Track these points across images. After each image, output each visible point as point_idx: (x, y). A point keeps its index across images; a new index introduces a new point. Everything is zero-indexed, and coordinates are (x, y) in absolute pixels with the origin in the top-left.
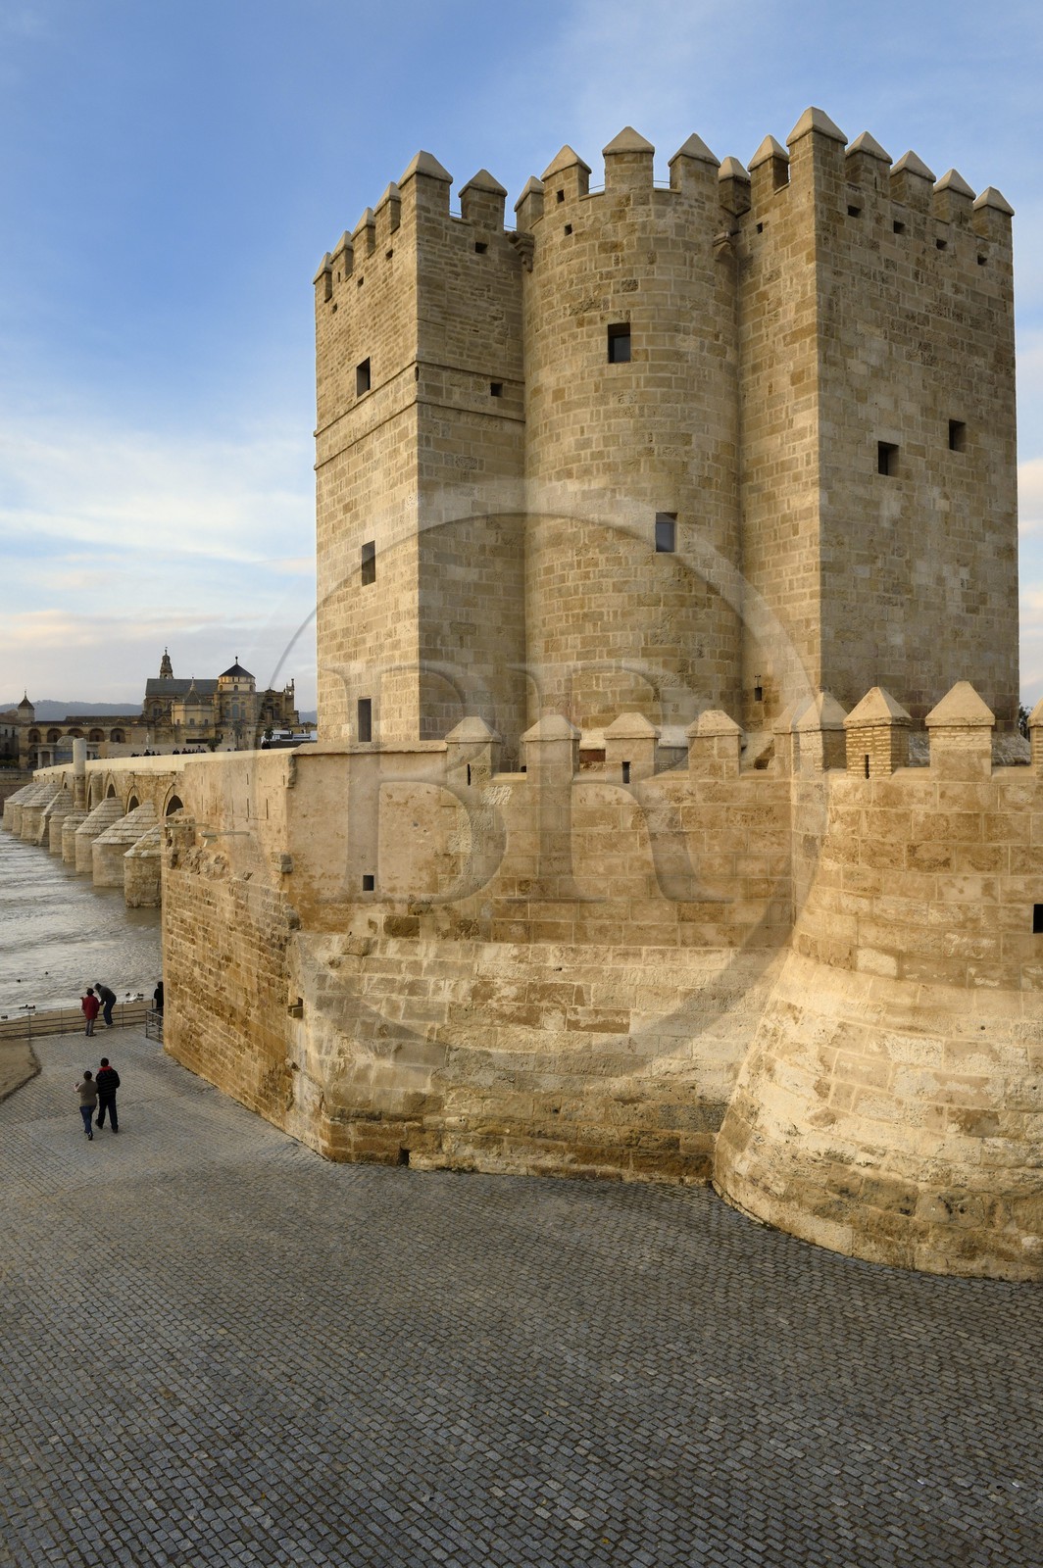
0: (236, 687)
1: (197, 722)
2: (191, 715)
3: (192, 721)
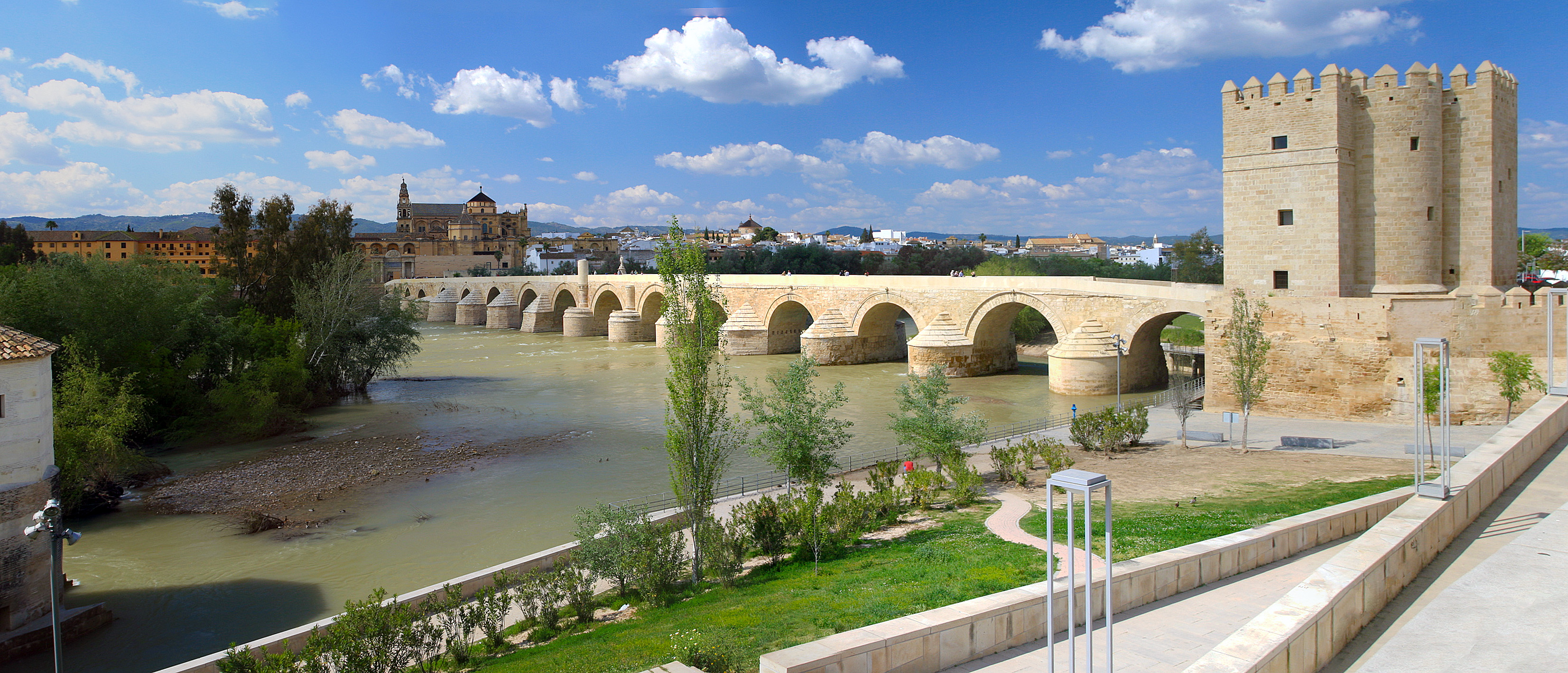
0: (482, 210)
1: (469, 238)
2: (465, 233)
3: (466, 237)
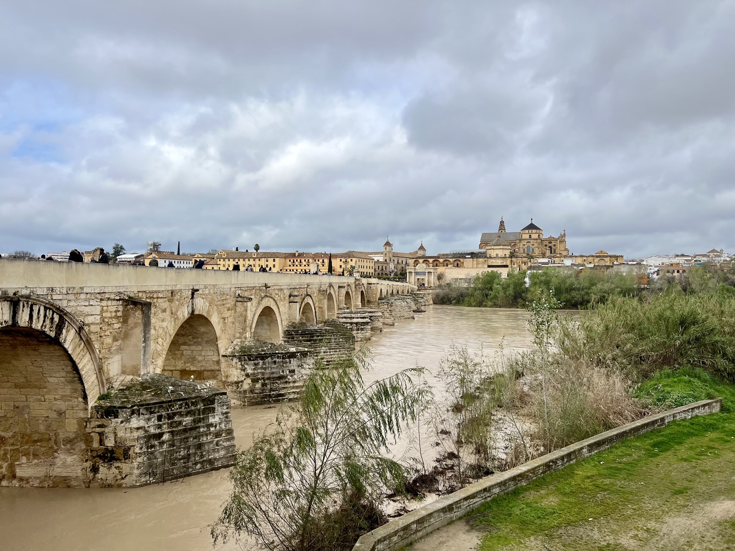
0: (530, 235)
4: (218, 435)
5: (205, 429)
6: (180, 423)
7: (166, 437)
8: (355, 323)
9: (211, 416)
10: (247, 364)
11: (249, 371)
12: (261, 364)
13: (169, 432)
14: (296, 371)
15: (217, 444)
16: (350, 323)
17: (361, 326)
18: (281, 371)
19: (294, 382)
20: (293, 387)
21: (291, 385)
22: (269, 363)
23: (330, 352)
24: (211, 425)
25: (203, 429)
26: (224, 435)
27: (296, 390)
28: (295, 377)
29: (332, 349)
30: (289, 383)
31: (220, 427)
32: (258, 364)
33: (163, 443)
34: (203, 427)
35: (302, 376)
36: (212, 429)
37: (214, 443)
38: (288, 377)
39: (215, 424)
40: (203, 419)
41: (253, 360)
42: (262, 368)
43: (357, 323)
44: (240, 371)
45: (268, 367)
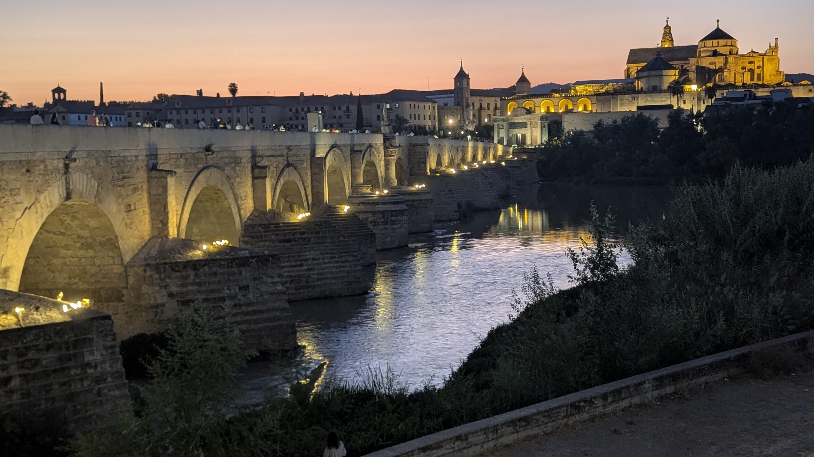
4: (99, 380)
5: (79, 371)
6: (37, 362)
7: (15, 383)
8: (380, 212)
9: (87, 351)
10: (169, 278)
11: (174, 289)
12: (192, 277)
13: (20, 376)
14: (250, 288)
15: (99, 393)
16: (371, 212)
17: (392, 216)
18: (226, 288)
19: (248, 305)
20: (248, 313)
21: (244, 309)
22: (205, 276)
23: (323, 259)
24: (88, 365)
25: (75, 371)
26: (109, 379)
27: (253, 317)
28: (251, 296)
29: (327, 254)
30: (240, 306)
31: (102, 368)
32: (188, 276)
33: (12, 392)
34: (76, 367)
35: (262, 295)
36: (90, 371)
37: (95, 392)
38: (239, 297)
39: (93, 364)
40: (75, 355)
41: (177, 271)
42: (193, 284)
43: (383, 212)
44: (157, 288)
45: (205, 283)
